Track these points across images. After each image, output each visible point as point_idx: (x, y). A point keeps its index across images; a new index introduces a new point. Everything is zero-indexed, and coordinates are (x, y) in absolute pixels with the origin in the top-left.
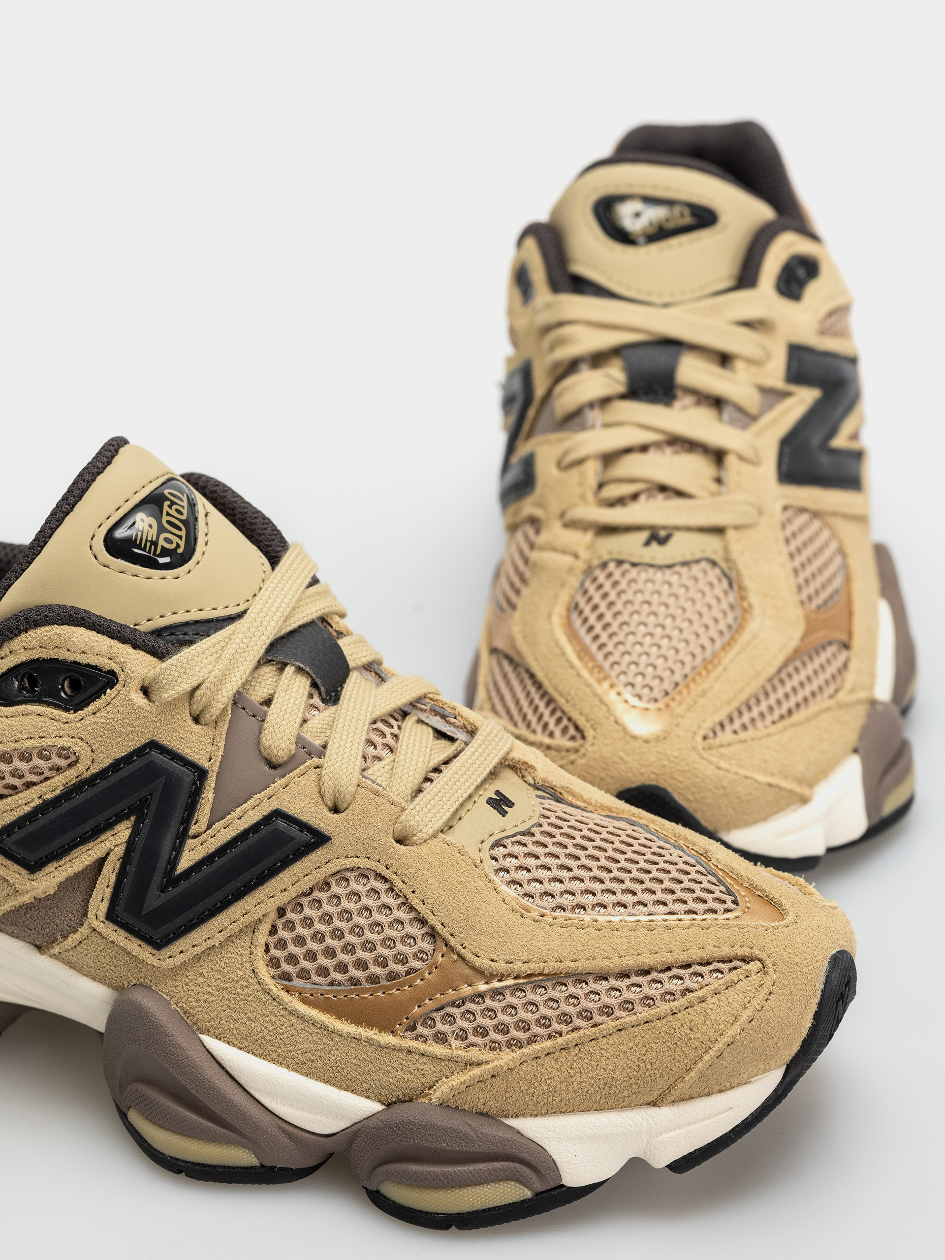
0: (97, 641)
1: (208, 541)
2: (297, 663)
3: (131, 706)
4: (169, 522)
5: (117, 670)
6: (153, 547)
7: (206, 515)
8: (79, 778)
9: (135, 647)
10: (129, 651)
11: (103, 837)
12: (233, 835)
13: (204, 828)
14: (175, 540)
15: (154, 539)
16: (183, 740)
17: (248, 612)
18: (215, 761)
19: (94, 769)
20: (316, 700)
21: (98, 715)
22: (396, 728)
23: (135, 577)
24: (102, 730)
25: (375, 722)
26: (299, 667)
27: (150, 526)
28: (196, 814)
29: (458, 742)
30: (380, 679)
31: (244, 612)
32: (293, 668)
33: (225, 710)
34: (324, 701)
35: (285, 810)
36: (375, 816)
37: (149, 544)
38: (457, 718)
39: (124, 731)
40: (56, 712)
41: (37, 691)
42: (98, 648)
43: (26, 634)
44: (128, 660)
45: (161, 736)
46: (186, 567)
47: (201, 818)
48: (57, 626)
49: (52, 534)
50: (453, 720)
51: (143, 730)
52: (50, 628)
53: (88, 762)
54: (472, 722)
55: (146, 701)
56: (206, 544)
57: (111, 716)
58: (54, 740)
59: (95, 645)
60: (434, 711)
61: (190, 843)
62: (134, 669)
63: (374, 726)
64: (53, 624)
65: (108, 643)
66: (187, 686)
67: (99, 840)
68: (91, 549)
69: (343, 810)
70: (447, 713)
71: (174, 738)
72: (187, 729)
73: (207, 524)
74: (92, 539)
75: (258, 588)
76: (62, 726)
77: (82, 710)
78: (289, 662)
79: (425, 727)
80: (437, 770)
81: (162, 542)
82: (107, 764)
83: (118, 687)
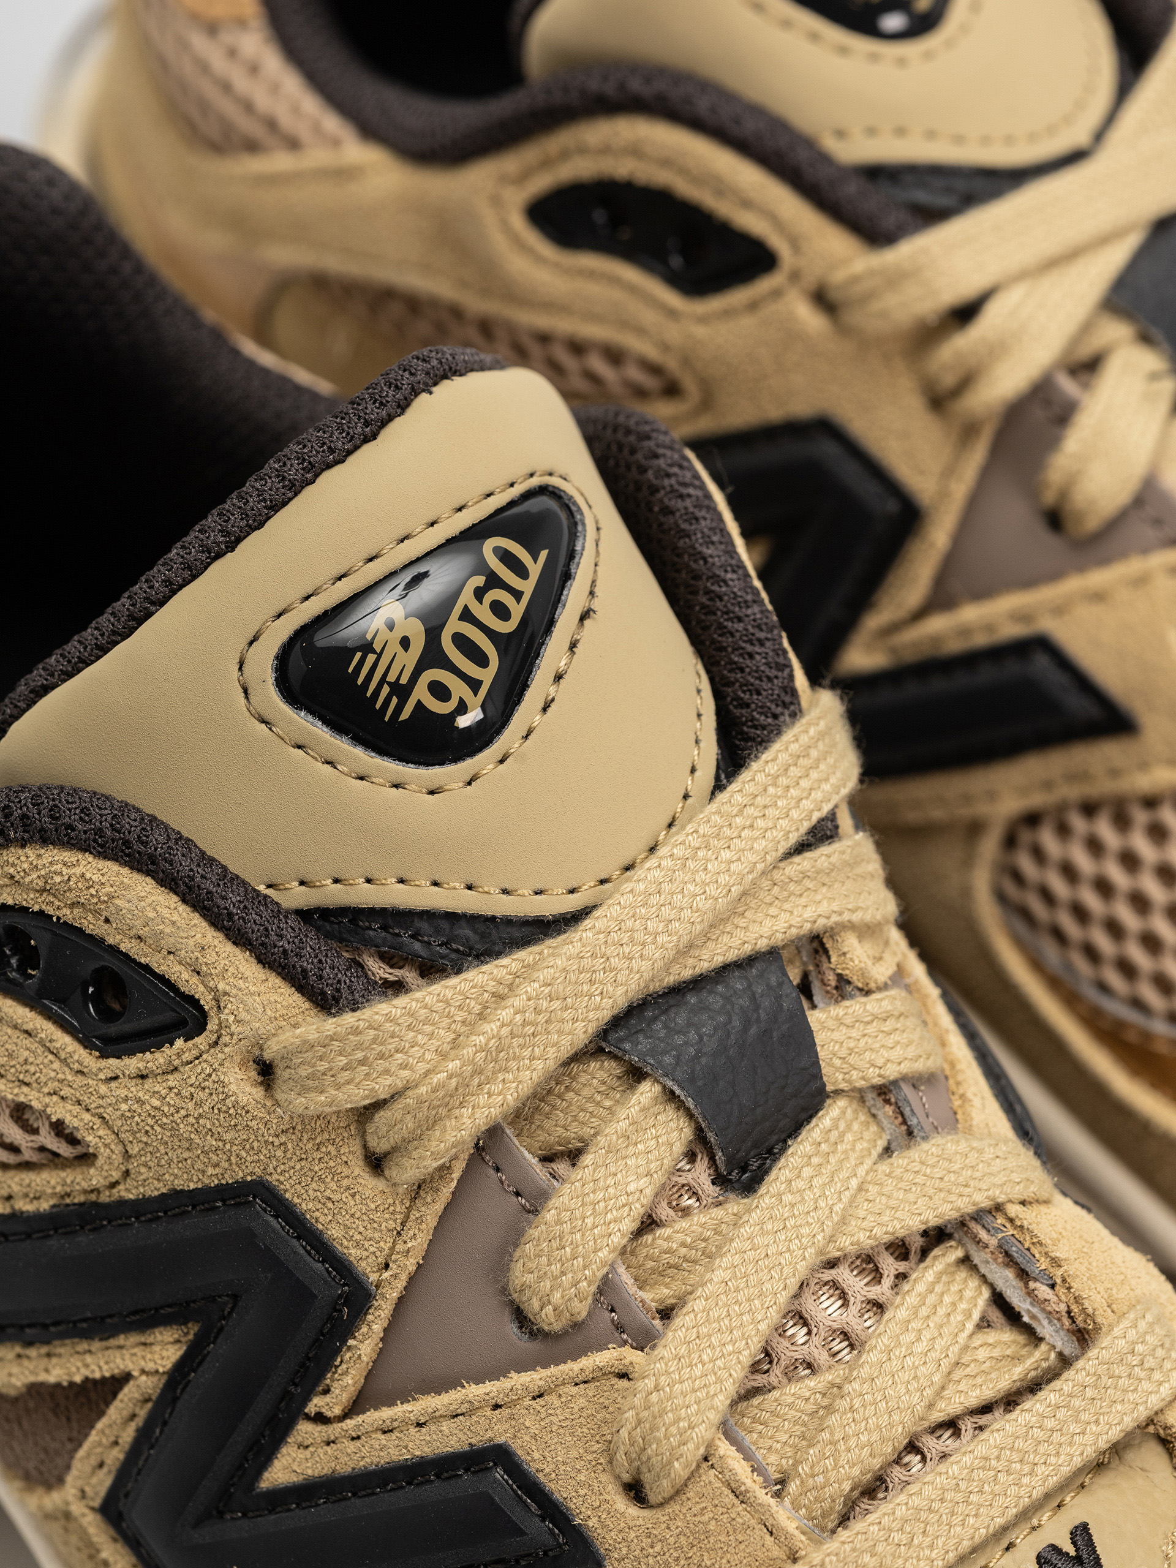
0: (174, 923)
1: (553, 700)
2: (669, 1083)
3: (221, 1097)
4: (460, 640)
5: (207, 1002)
6: (395, 700)
7: (585, 616)
8: (93, 1197)
9: (263, 960)
10: (241, 969)
11: (121, 1340)
12: (395, 1458)
13: (337, 1411)
14: (458, 689)
15: (404, 680)
16: (330, 1205)
17: (596, 913)
18: (395, 1276)
19: (127, 1190)
20: (701, 1175)
21: (149, 1083)
22: (887, 1282)
23: (328, 767)
24: (150, 1121)
25: (832, 1264)
26: (672, 1092)
27: (405, 643)
28: (329, 1375)
29: (1043, 1347)
30: (904, 1128)
31: (585, 913)
32: (657, 1088)
33: (444, 1170)
34: (719, 1180)
35: (520, 1452)
36: (720, 1552)
37: (386, 689)
38: (1057, 1288)
39: (197, 1141)
40: (64, 1041)
41: (34, 976)
42: (172, 940)
43: (20, 851)
44: (234, 992)
45: (282, 1179)
46: (468, 766)
47: (336, 1390)
48: (91, 859)
49: (170, 597)
50: (1043, 1291)
51: (243, 1154)
52: (74, 859)
53: (114, 1174)
54: (1090, 1311)
55: (259, 1093)
56: (545, 709)
57: (171, 1099)
58: (47, 1100)
59: (167, 930)
60: (1007, 1254)
61: (304, 1429)
62: (243, 1015)
63: (829, 1274)
64: (85, 849)
65: (199, 936)
66: (358, 1095)
67: (113, 1342)
68: (240, 669)
69: (660, 1499)
70: (1034, 1269)
71: (311, 1192)
72: (345, 1182)
73: (573, 646)
74: (251, 643)
75: (645, 844)
76: (70, 1078)
77: (119, 1057)
78: (650, 1072)
79: (974, 1283)
80: (951, 1425)
81: (421, 693)
82: (156, 1193)
83: (201, 1041)
